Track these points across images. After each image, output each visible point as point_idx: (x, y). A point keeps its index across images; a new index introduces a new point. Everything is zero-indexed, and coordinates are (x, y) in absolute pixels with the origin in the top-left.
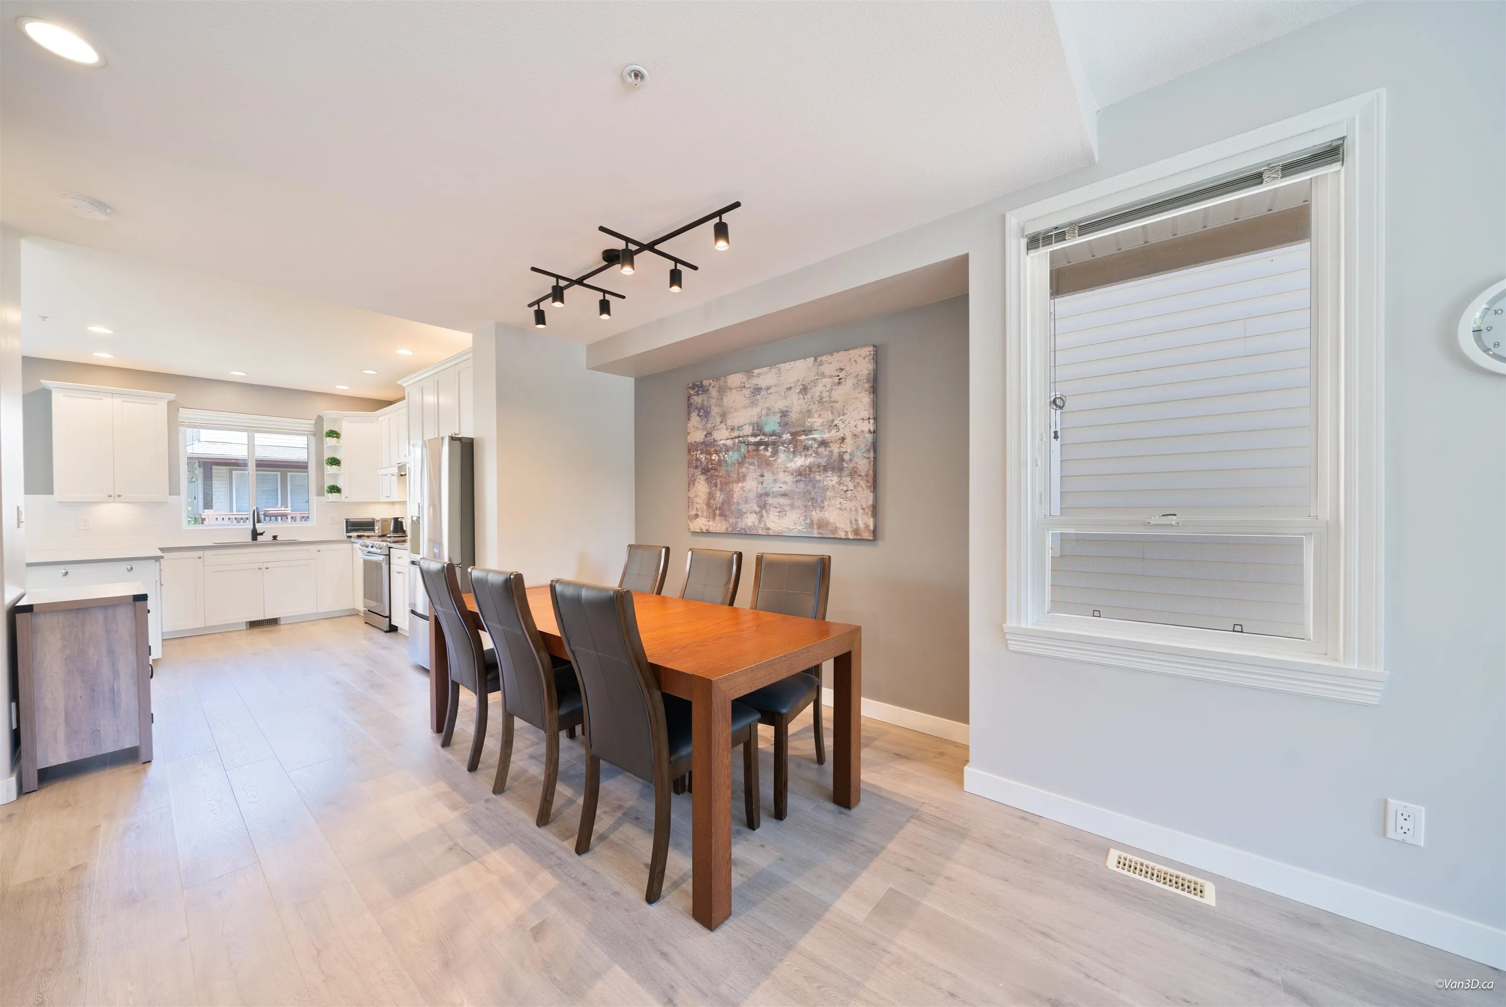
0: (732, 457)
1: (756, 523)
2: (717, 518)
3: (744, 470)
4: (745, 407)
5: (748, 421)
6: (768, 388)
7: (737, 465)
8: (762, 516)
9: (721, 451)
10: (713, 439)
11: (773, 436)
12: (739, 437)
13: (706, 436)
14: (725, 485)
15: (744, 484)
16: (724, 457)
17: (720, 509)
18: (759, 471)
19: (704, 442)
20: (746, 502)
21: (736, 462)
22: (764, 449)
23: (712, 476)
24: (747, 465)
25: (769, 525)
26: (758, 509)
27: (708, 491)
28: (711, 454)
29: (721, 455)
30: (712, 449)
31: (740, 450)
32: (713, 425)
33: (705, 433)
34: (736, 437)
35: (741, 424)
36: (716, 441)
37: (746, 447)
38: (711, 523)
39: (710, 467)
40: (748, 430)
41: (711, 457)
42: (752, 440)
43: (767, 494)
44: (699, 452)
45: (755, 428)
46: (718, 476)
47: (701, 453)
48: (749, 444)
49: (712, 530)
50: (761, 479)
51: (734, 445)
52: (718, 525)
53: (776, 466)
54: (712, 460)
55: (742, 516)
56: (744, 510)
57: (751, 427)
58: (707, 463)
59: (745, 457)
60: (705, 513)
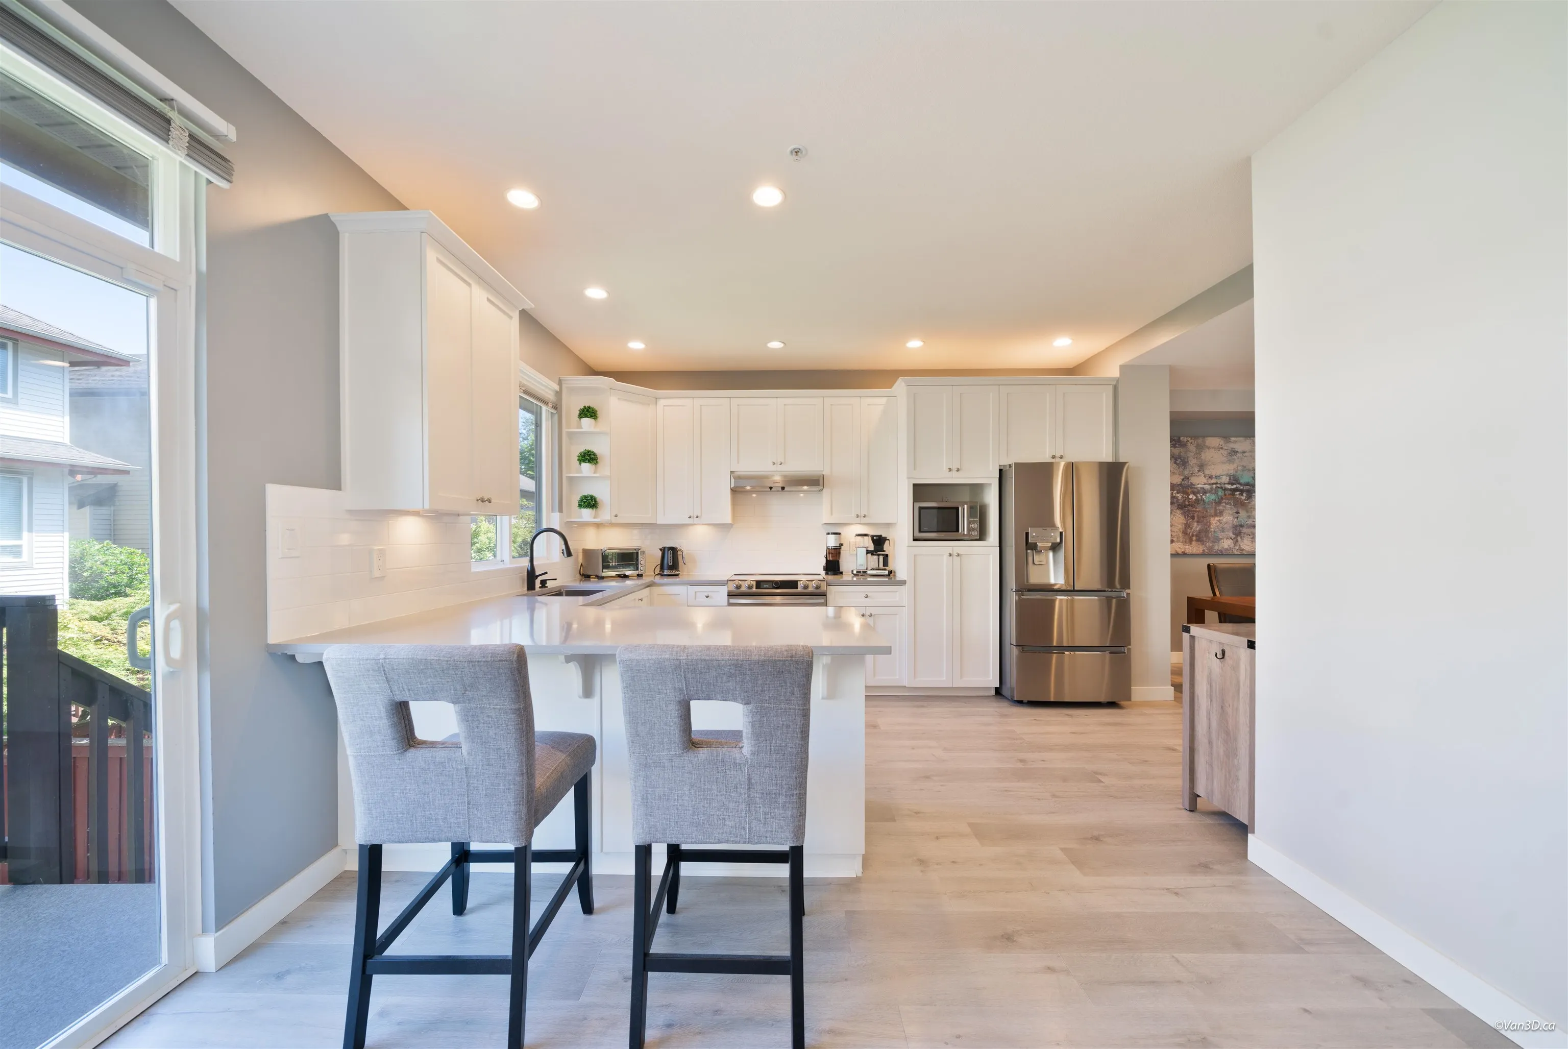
0: (1209, 498)
1: (1232, 546)
2: (1194, 543)
3: (1221, 508)
4: (1223, 463)
5: (1225, 473)
6: (1244, 452)
7: (1214, 504)
8: (1237, 541)
9: (1198, 492)
10: (1191, 483)
11: (1247, 485)
12: (1217, 483)
13: (1183, 480)
14: (1203, 519)
15: (1222, 518)
16: (1202, 497)
17: (1196, 536)
18: (1235, 509)
19: (1181, 484)
20: (1223, 530)
21: (1213, 502)
22: (1240, 494)
23: (1189, 511)
24: (1224, 504)
25: (1242, 547)
26: (1233, 536)
27: (1185, 522)
28: (1188, 495)
29: (1198, 495)
30: (1190, 491)
31: (1218, 494)
32: (1191, 472)
33: (1182, 478)
34: (1213, 484)
35: (1218, 474)
36: (1194, 485)
37: (1223, 492)
38: (1187, 547)
39: (1187, 503)
40: (1225, 479)
41: (1188, 496)
42: (1229, 487)
43: (1242, 526)
44: (1175, 492)
45: (1232, 479)
46: (1196, 512)
47: (1178, 493)
48: (1225, 489)
49: (1187, 552)
50: (1237, 515)
51: (1212, 488)
52: (1196, 548)
53: (1249, 507)
54: (1190, 499)
55: (1219, 541)
56: (1220, 537)
57: (1228, 478)
58: (1184, 501)
59: (1222, 498)
60: (1181, 539)
